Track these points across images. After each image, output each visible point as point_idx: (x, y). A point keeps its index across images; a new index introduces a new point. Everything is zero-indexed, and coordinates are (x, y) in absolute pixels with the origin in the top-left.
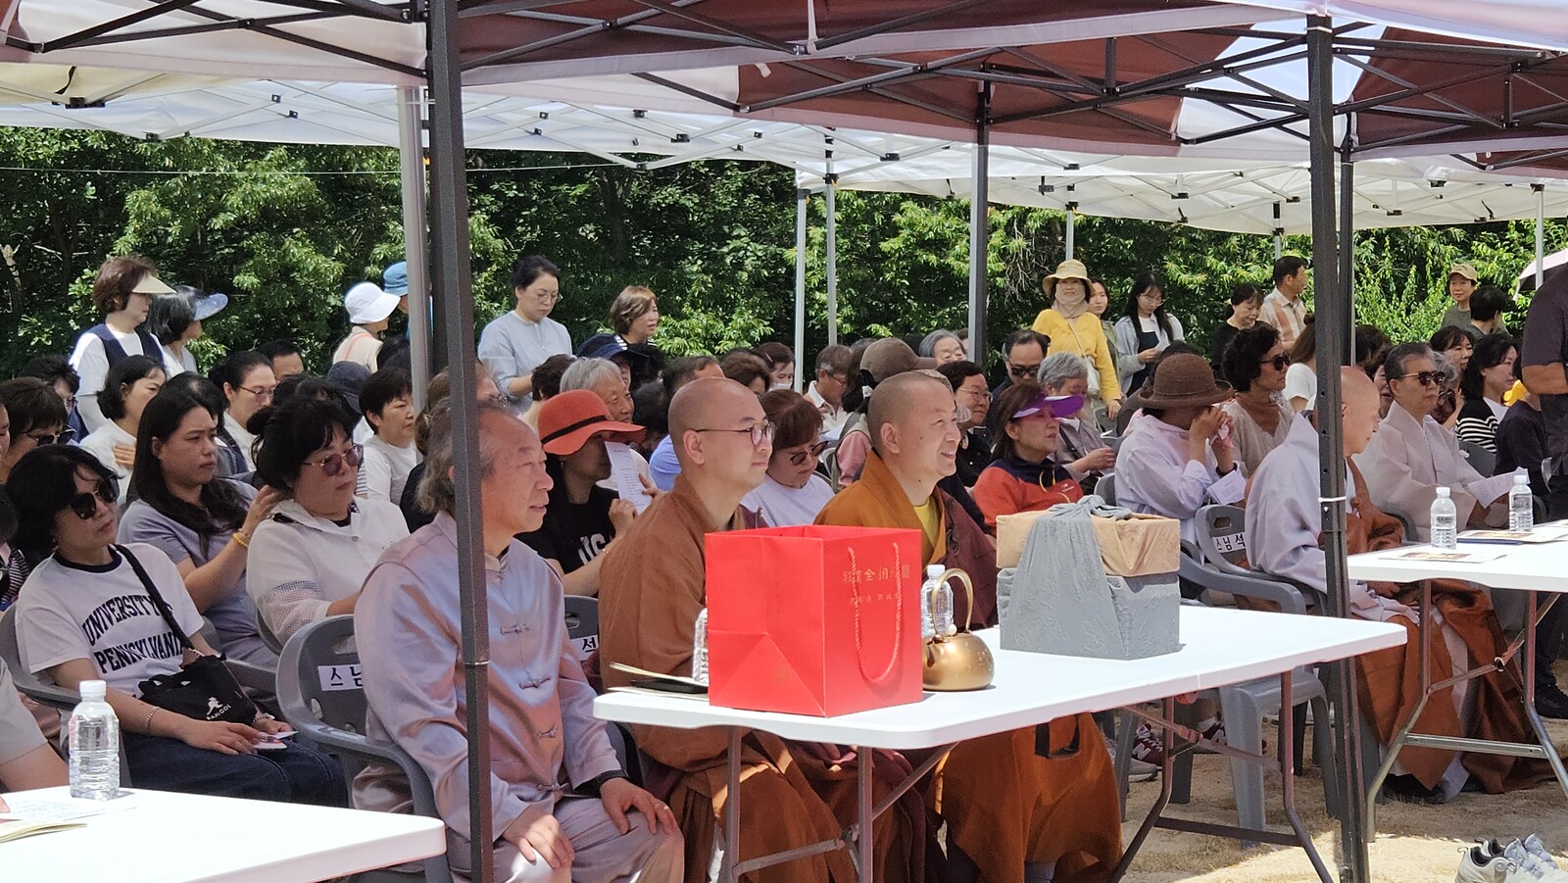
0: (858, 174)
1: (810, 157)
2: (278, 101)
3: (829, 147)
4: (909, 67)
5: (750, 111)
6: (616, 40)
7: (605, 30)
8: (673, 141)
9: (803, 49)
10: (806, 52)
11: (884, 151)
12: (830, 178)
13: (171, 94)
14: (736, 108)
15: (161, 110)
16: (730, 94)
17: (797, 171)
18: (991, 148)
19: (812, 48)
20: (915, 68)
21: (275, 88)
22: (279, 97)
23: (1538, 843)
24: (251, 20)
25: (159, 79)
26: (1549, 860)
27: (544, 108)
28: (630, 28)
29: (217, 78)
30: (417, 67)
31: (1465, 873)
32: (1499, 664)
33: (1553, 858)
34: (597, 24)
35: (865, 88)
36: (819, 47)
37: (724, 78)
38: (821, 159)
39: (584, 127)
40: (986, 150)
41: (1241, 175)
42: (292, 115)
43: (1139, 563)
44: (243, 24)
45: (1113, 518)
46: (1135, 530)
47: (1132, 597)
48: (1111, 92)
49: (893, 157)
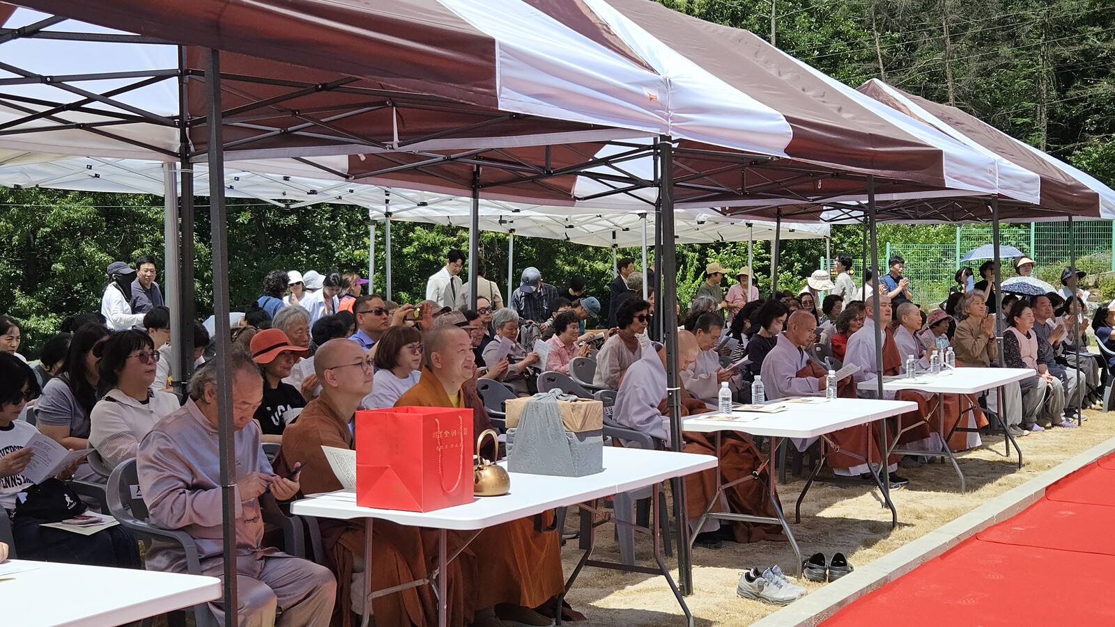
0: (403, 212)
1: (378, 203)
2: (90, 168)
3: (387, 198)
4: (441, 157)
5: (354, 178)
6: (287, 140)
7: (281, 134)
8: (308, 193)
9: (391, 147)
10: (393, 148)
11: (420, 201)
12: (388, 214)
13: (29, 164)
14: (347, 177)
15: (23, 172)
16: (343, 170)
17: (370, 211)
18: (480, 201)
19: (395, 146)
20: (444, 158)
21: (90, 161)
22: (91, 166)
23: (779, 570)
24: (83, 124)
25: (27, 155)
26: (784, 579)
27: (237, 175)
28: (296, 133)
29: (60, 155)
30: (175, 152)
31: (742, 586)
32: (755, 475)
33: (787, 577)
34: (277, 131)
35: (415, 168)
36: (400, 145)
37: (340, 161)
38: (383, 205)
39: (258, 185)
40: (477, 201)
42: (97, 176)
43: (583, 425)
44: (79, 126)
45: (569, 401)
46: (580, 407)
47: (579, 443)
48: (549, 173)
49: (424, 204)
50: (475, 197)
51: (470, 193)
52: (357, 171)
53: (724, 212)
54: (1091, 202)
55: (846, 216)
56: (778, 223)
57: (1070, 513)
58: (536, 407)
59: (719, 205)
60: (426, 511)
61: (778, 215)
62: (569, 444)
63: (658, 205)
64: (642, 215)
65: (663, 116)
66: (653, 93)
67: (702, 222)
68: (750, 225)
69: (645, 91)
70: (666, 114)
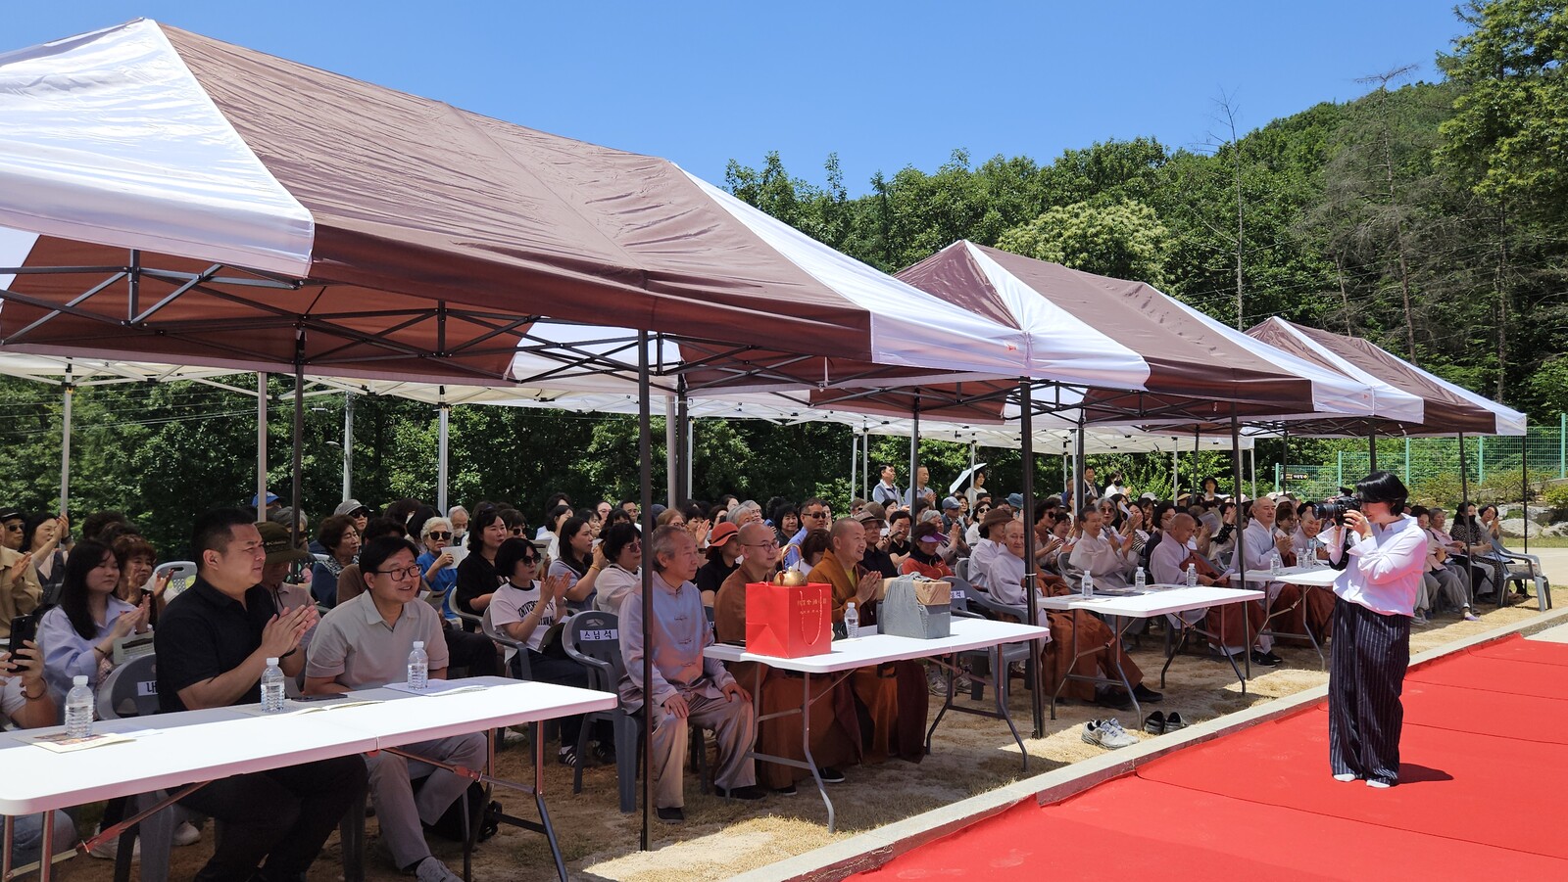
1: (858, 422)
3: (866, 417)
4: (878, 390)
5: (814, 406)
7: (748, 375)
8: (791, 415)
9: (823, 385)
10: (827, 387)
11: (882, 421)
12: (866, 429)
14: (809, 405)
16: (807, 400)
17: (853, 428)
18: (920, 420)
20: (881, 390)
23: (1117, 724)
24: (605, 371)
28: (756, 375)
30: (674, 389)
32: (1107, 646)
34: (744, 373)
35: (865, 396)
36: (831, 383)
37: (804, 393)
38: (863, 423)
40: (918, 421)
41: (1045, 431)
43: (932, 600)
44: (602, 372)
46: (930, 586)
47: (928, 614)
48: (959, 401)
49: (887, 423)
50: (916, 418)
51: (912, 415)
52: (816, 401)
53: (1144, 429)
54: (1489, 420)
56: (1197, 436)
58: (898, 585)
59: (1140, 423)
60: (790, 658)
61: (1197, 431)
62: (921, 614)
63: (1081, 423)
64: (1073, 431)
65: (1021, 363)
66: (1012, 345)
67: (1129, 436)
68: (1175, 439)
69: (1006, 343)
70: (1025, 360)
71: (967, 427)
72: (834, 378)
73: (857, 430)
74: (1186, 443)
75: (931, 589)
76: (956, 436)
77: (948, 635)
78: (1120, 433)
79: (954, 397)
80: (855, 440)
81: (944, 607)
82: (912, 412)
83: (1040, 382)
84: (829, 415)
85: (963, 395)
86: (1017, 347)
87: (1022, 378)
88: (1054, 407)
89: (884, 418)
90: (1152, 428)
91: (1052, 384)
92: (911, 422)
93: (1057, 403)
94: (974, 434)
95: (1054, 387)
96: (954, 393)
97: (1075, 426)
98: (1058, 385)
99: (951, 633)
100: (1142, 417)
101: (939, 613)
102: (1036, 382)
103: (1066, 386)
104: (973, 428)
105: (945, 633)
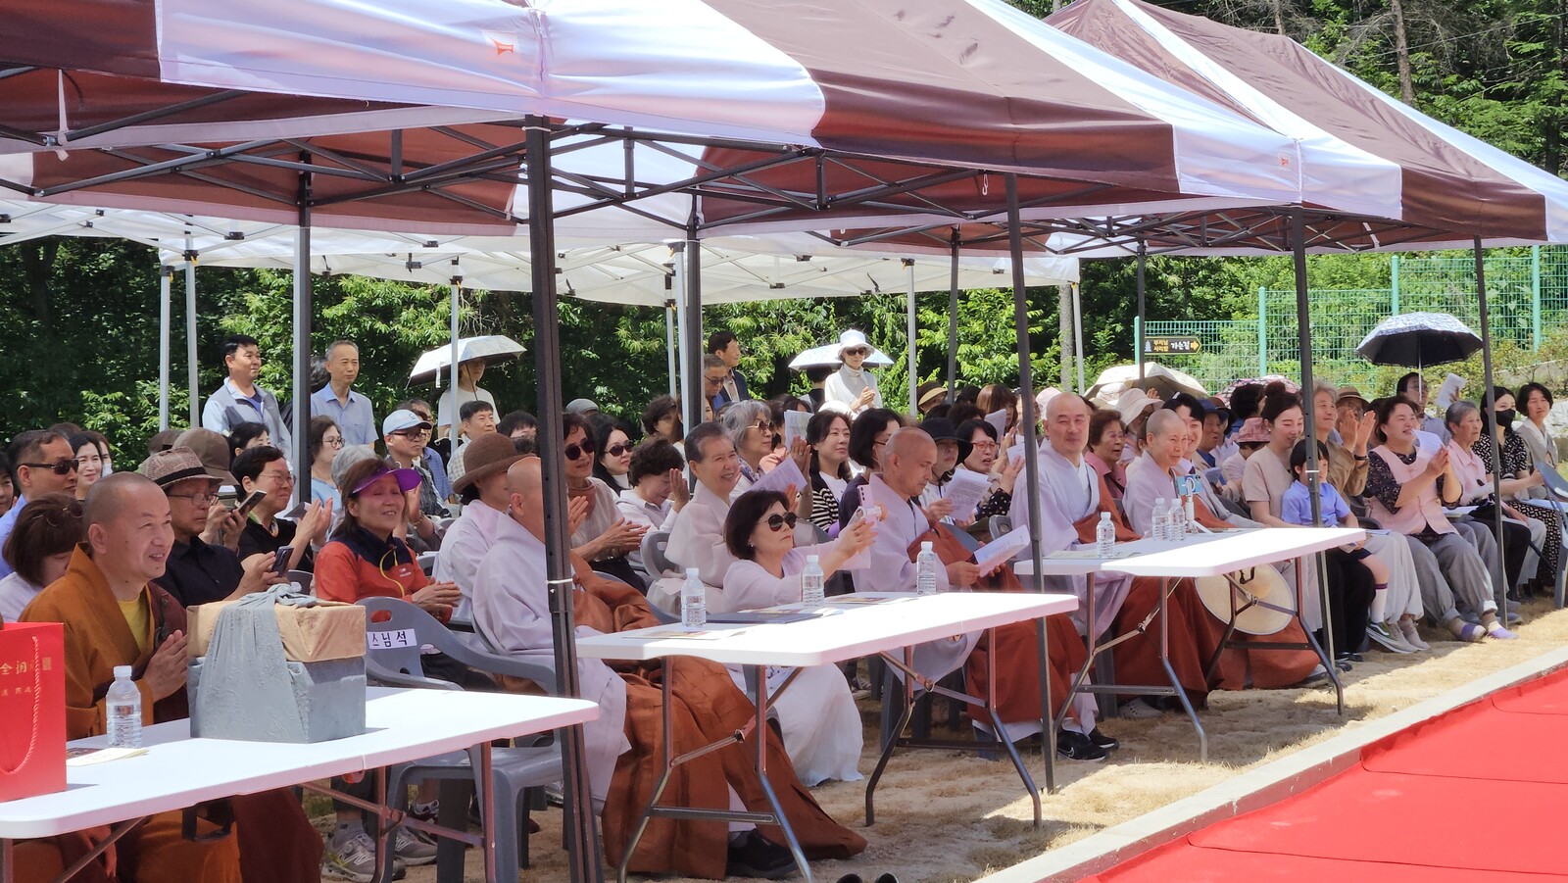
4: (202, 153)
5: (45, 195)
10: (57, 144)
11: (228, 231)
12: (190, 255)
14: (30, 192)
16: (22, 178)
19: (62, 139)
20: (208, 154)
32: (739, 737)
35: (172, 171)
36: (70, 138)
37: (16, 163)
40: (308, 231)
41: (618, 249)
43: (319, 650)
45: (296, 606)
46: (314, 617)
47: (309, 681)
48: (397, 179)
49: (237, 236)
50: (303, 222)
51: (294, 215)
52: (49, 181)
53: (836, 239)
55: (1100, 242)
56: (955, 255)
57: (1393, 793)
58: (237, 618)
61: (954, 243)
62: (293, 683)
63: (692, 229)
64: (676, 247)
65: (526, 83)
66: (505, 41)
67: (806, 258)
68: (909, 262)
69: (489, 38)
70: (535, 77)
71: (433, 244)
72: (83, 124)
73: (170, 255)
74: (932, 271)
75: (318, 624)
76: (412, 265)
77: (361, 729)
78: (785, 250)
79: (388, 169)
80: (166, 283)
81: (352, 665)
82: (292, 206)
83: (584, 129)
84: (97, 220)
85: (407, 164)
86: (517, 47)
87: (530, 119)
88: (622, 189)
89: (229, 225)
90: (854, 237)
91: (612, 135)
92: (293, 232)
93: (629, 181)
94: (455, 262)
95: (620, 144)
96: (387, 160)
97: (681, 237)
98: (629, 137)
99: (368, 724)
100: (824, 210)
101: (339, 677)
102: (574, 131)
103: (648, 139)
104: (450, 246)
105: (356, 726)
